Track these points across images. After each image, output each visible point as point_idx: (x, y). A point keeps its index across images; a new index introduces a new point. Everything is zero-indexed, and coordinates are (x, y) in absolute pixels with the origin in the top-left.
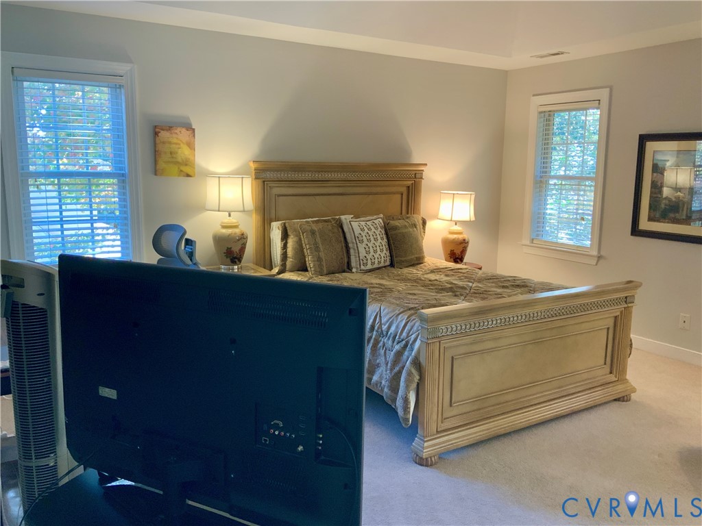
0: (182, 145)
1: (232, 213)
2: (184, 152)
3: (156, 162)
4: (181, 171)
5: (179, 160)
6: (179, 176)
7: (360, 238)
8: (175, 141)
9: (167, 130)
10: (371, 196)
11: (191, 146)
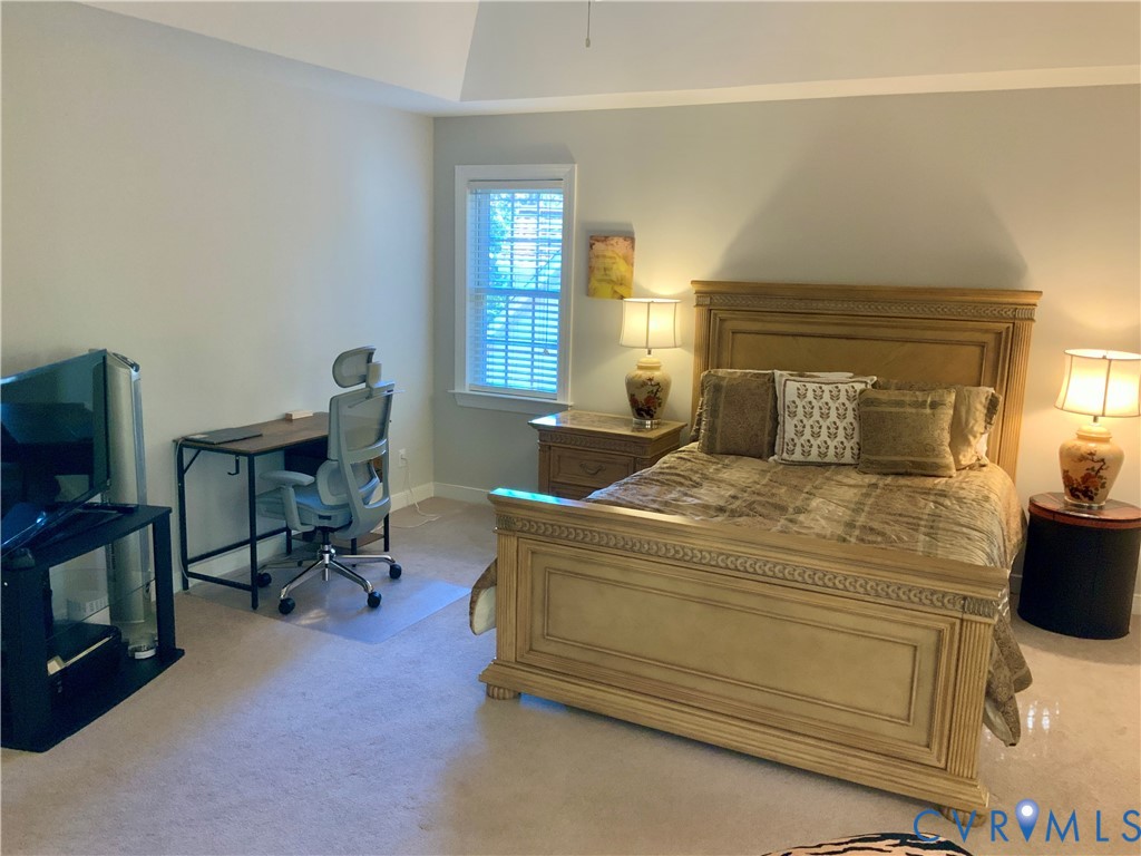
0: (618, 259)
1: (653, 351)
2: (620, 268)
3: (589, 280)
4: (615, 292)
5: (614, 278)
6: (613, 297)
7: (793, 409)
8: (609, 254)
9: (603, 241)
10: (909, 345)
11: (629, 261)
